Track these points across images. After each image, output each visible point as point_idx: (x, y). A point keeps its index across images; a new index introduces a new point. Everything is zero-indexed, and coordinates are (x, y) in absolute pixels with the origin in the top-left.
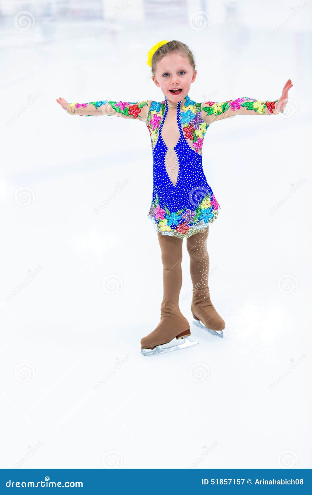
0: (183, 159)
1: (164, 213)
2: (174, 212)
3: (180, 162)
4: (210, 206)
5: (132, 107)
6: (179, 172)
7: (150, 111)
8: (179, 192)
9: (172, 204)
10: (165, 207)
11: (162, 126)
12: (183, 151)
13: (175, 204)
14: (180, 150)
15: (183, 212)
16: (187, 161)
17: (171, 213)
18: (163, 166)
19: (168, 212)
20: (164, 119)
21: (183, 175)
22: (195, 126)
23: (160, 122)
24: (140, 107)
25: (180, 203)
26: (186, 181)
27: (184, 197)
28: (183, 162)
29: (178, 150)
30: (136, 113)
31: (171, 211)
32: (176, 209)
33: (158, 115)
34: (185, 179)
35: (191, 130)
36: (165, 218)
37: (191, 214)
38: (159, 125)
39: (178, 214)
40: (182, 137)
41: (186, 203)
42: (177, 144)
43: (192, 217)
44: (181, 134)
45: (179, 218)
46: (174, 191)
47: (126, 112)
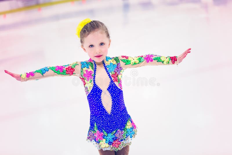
0: (114, 95)
1: (103, 135)
2: (109, 133)
3: (112, 98)
4: (131, 126)
5: (68, 69)
6: (112, 104)
7: (82, 69)
8: (113, 118)
9: (108, 128)
10: (103, 130)
11: (95, 77)
12: (113, 90)
13: (110, 127)
14: (111, 90)
15: (116, 132)
16: (117, 96)
17: (108, 134)
18: (101, 103)
19: (105, 133)
20: (95, 72)
21: (115, 106)
22: (118, 72)
23: (92, 74)
24: (73, 67)
25: (113, 126)
26: (116, 110)
27: (116, 121)
28: (114, 97)
29: (110, 90)
30: (71, 72)
31: (108, 133)
32: (111, 131)
33: (89, 70)
34: (116, 108)
35: (116, 75)
36: (104, 138)
37: (121, 133)
38: (92, 77)
39: (112, 134)
40: (112, 81)
41: (117, 125)
42: (109, 86)
43: (122, 135)
44: (110, 79)
45: (113, 137)
46: (109, 118)
47: (64, 73)
